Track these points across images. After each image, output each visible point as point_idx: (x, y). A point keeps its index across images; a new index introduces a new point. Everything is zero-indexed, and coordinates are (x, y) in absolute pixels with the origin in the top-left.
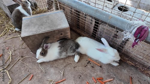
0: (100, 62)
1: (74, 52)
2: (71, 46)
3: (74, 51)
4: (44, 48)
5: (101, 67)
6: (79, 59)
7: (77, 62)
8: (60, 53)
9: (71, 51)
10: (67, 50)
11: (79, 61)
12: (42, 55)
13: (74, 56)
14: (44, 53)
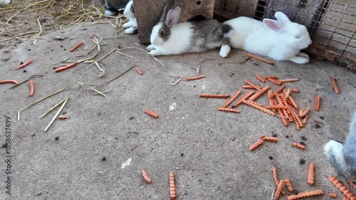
0: (271, 59)
1: (219, 40)
2: (214, 29)
3: (221, 37)
4: (167, 22)
5: (272, 64)
6: (230, 53)
7: (226, 58)
8: (194, 38)
9: (215, 37)
10: (206, 35)
11: (229, 56)
12: (162, 37)
13: (218, 49)
14: (165, 34)
